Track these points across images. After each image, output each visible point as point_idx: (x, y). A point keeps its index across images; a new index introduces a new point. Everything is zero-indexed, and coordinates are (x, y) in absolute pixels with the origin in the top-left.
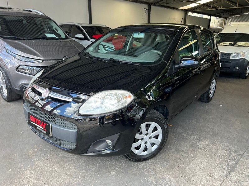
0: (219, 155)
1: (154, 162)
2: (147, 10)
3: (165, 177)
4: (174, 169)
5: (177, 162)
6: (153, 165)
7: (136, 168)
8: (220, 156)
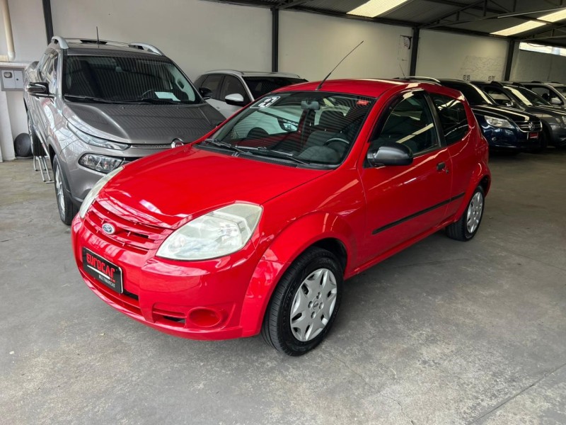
0: (462, 382)
1: (299, 375)
2: (410, 38)
3: (307, 410)
4: (337, 396)
5: (350, 382)
6: (292, 382)
7: (251, 383)
8: (464, 383)
